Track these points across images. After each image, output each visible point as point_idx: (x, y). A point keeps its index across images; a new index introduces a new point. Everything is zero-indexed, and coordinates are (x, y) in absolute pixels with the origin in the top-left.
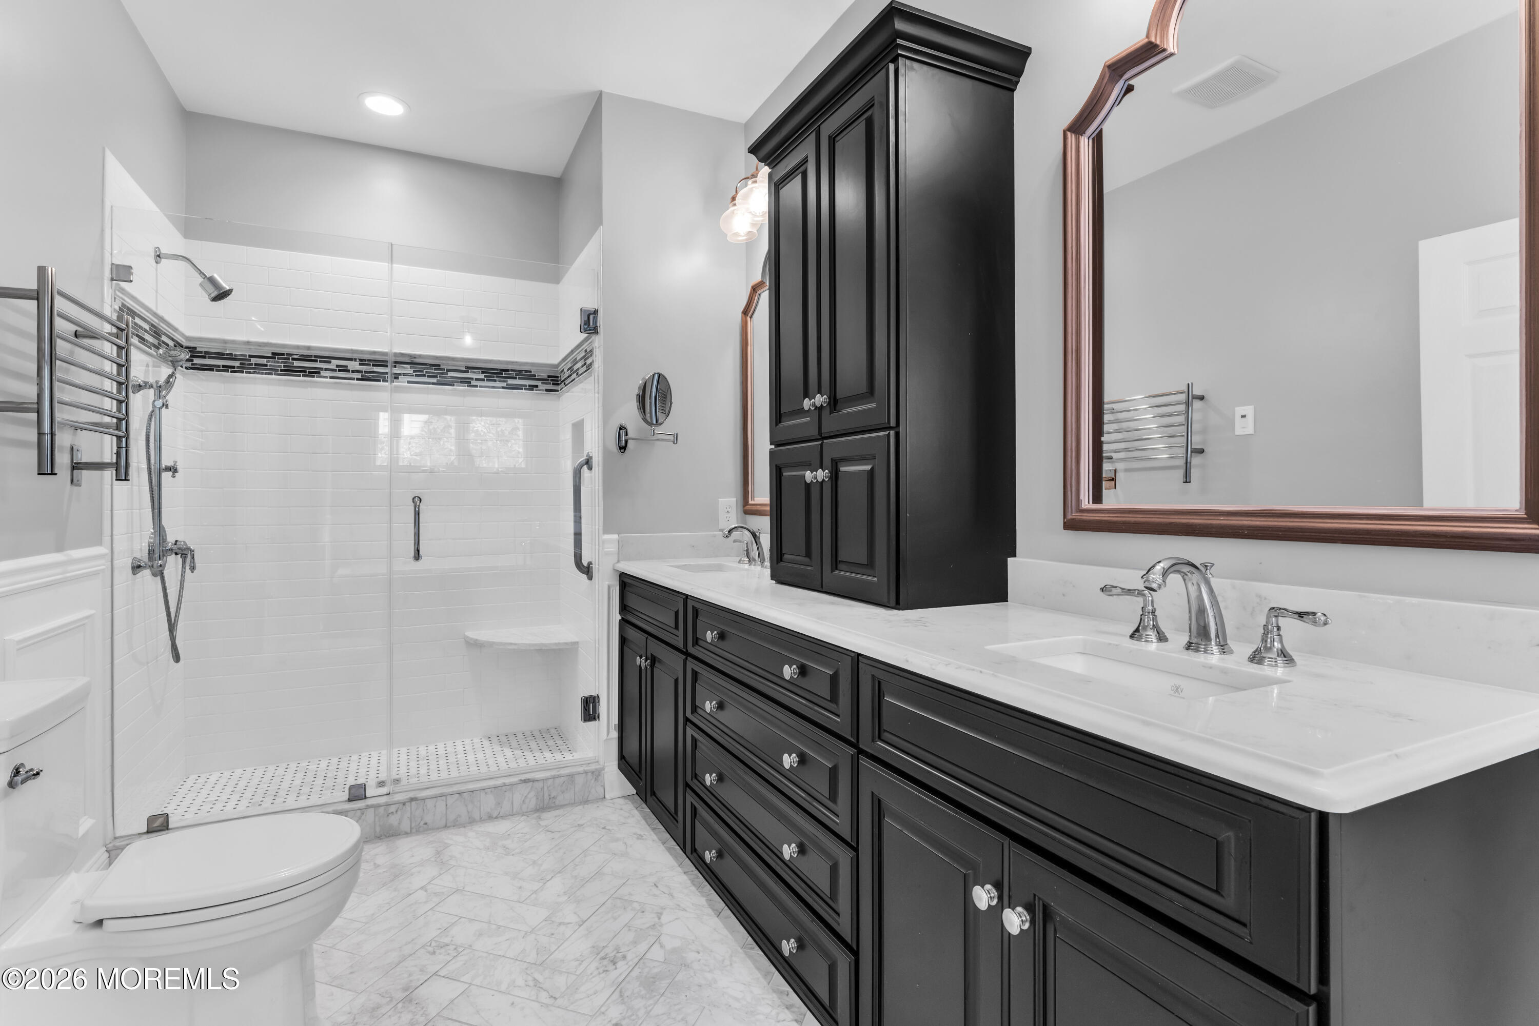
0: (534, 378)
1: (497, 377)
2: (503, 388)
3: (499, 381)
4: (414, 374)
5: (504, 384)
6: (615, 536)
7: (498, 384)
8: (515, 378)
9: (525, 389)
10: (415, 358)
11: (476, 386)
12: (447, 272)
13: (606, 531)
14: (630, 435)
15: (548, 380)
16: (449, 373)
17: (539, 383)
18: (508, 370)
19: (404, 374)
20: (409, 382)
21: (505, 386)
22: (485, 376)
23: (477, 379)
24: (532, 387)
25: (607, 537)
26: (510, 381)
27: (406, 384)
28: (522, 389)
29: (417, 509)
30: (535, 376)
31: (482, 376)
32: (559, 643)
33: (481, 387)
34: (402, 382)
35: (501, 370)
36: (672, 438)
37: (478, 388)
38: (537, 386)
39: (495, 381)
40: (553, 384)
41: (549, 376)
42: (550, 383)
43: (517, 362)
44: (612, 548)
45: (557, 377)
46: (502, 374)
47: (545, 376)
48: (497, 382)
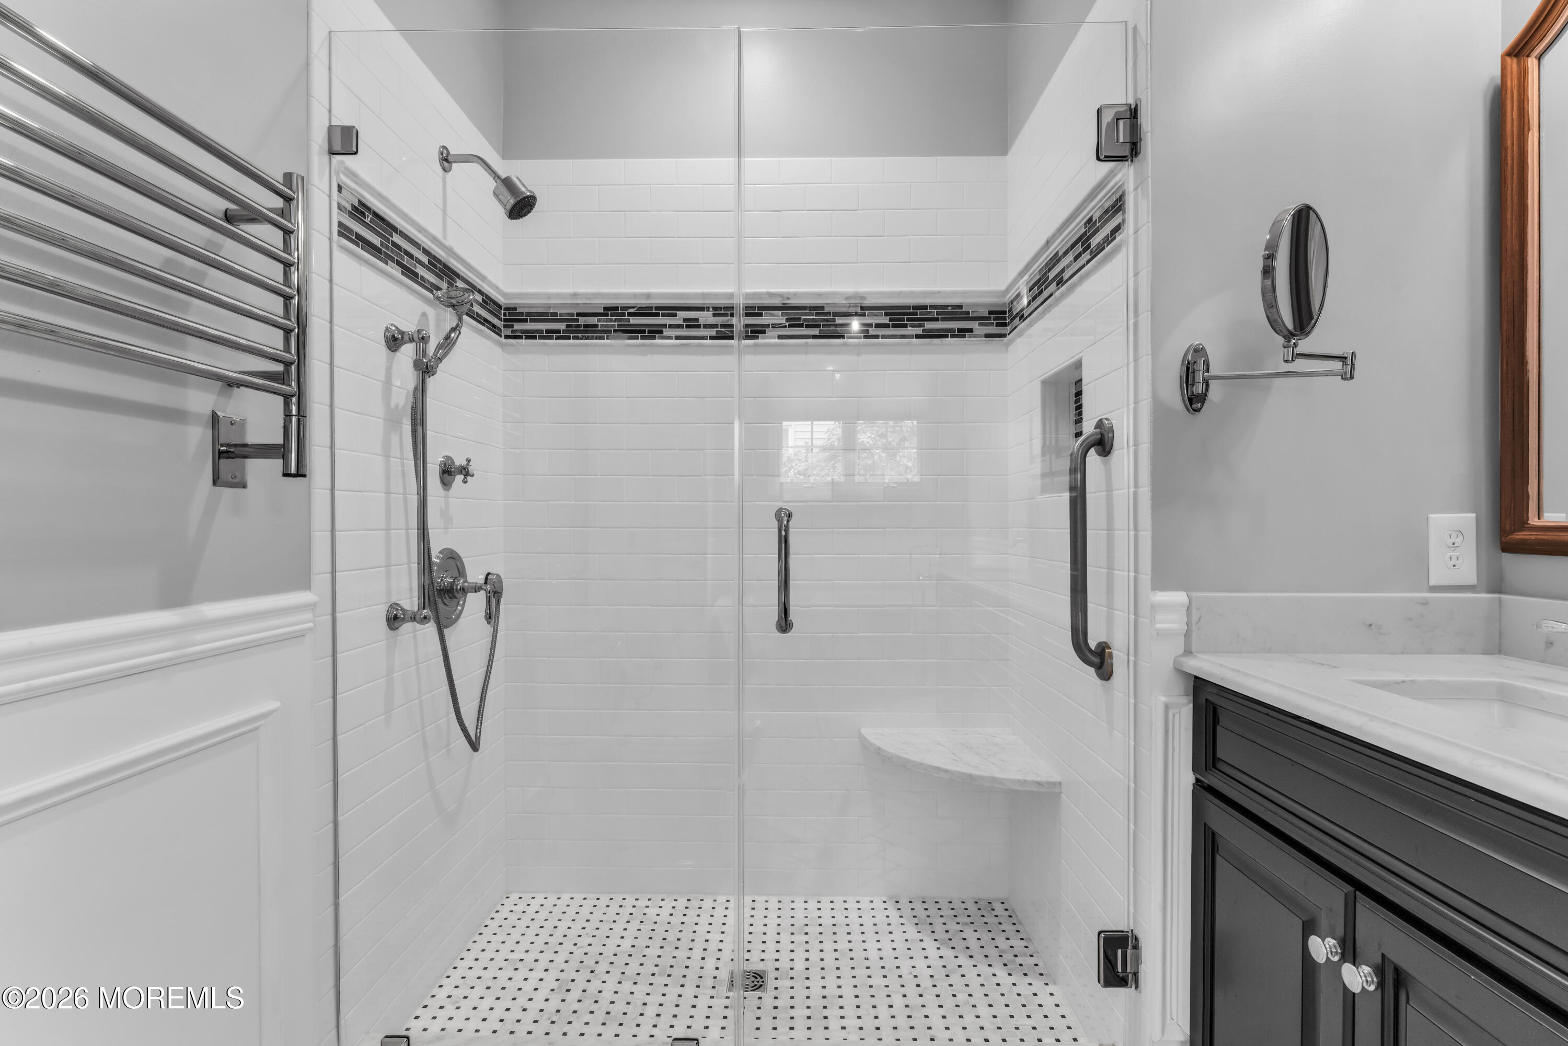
0: (966, 316)
1: (908, 320)
2: (918, 336)
3: (912, 326)
4: (787, 324)
5: (919, 331)
6: (1180, 597)
7: (910, 331)
8: (937, 319)
9: (952, 336)
10: (788, 298)
11: (877, 337)
12: (833, 159)
13: (1159, 583)
14: (1214, 371)
15: (989, 319)
16: (836, 318)
17: (974, 325)
18: (925, 307)
19: (774, 326)
20: (780, 337)
21: (921, 333)
22: (891, 320)
23: (878, 326)
24: (962, 333)
25: (1161, 597)
26: (929, 325)
27: (777, 341)
28: (946, 336)
29: (783, 533)
30: (968, 313)
31: (885, 320)
32: (1025, 781)
33: (884, 337)
34: (770, 339)
35: (915, 308)
36: (1338, 365)
37: (880, 340)
38: (971, 330)
39: (905, 326)
40: (998, 325)
41: (990, 313)
42: (993, 323)
43: (939, 292)
44: (1174, 623)
45: (1004, 313)
46: (916, 314)
47: (984, 312)
48: (909, 328)
